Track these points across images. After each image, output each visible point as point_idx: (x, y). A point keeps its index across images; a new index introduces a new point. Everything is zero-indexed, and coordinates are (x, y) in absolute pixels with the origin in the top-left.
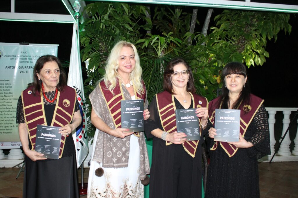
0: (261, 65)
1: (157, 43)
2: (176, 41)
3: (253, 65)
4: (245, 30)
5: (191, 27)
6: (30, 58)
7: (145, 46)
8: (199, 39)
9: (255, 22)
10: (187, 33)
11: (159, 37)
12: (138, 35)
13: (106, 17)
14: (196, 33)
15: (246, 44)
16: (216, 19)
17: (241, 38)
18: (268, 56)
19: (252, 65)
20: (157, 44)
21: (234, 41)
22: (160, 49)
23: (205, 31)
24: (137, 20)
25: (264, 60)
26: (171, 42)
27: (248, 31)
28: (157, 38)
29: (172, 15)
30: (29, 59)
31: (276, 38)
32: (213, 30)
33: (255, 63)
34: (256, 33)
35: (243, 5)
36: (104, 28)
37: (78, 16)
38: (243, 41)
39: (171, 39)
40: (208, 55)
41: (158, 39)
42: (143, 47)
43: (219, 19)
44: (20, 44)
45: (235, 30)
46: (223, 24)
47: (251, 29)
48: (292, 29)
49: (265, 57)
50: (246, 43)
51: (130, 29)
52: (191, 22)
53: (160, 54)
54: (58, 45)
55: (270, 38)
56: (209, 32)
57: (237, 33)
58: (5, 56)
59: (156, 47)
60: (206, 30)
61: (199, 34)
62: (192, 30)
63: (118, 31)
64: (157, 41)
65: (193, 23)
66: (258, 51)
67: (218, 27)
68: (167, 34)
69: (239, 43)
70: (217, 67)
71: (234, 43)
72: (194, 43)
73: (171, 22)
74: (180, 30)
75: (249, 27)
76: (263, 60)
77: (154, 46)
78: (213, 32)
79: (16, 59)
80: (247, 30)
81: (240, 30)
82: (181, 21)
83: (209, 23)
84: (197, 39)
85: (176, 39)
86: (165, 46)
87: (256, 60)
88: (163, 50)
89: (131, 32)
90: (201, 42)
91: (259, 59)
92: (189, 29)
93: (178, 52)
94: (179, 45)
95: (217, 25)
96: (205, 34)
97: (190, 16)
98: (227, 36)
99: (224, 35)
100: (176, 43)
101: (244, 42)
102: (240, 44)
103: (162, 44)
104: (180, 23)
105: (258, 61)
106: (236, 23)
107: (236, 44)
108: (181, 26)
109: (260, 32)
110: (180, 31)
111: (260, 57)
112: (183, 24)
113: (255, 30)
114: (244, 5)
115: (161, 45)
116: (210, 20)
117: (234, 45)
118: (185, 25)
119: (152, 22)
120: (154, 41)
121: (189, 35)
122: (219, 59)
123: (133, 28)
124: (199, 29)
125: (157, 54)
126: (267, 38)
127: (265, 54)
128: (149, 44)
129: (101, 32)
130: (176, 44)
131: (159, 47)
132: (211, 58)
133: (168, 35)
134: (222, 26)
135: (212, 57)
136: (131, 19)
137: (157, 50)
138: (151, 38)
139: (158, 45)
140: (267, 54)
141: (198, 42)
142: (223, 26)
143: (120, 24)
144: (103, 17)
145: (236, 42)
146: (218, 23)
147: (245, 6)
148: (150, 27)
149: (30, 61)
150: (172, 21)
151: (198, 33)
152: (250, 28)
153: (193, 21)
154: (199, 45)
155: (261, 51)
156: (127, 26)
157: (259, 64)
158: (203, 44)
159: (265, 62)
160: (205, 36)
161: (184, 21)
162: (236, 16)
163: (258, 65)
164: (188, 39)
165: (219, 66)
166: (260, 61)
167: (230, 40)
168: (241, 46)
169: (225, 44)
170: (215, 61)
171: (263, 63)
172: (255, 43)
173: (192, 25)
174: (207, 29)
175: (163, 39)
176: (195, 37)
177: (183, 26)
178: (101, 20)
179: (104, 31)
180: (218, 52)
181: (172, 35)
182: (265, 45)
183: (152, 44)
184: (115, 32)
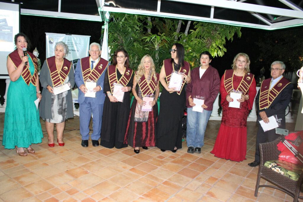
0: (222, 56)
1: (155, 39)
3: (217, 56)
4: (213, 33)
6: (72, 44)
7: (147, 41)
8: (182, 37)
10: (175, 33)
11: (156, 36)
12: (142, 31)
13: (123, 20)
14: (180, 33)
16: (194, 24)
17: (209, 38)
18: (226, 51)
19: (216, 56)
20: (154, 40)
23: (186, 32)
24: (142, 22)
25: (223, 54)
26: (164, 39)
28: (155, 36)
30: (71, 45)
31: (232, 39)
32: (192, 32)
33: (217, 55)
35: (208, 20)
36: (122, 27)
37: (108, 21)
38: (211, 40)
40: (187, 48)
41: (156, 37)
42: (146, 41)
44: (66, 35)
45: (206, 33)
46: (198, 28)
47: (216, 33)
49: (224, 52)
51: (138, 28)
52: (178, 24)
53: (156, 46)
54: (90, 36)
55: (229, 39)
56: (189, 33)
57: (207, 35)
59: (154, 42)
63: (130, 30)
64: (155, 38)
65: (179, 25)
66: (221, 47)
67: (195, 30)
68: (161, 34)
69: (208, 41)
70: (192, 56)
72: (179, 39)
75: (215, 31)
77: (153, 41)
78: (192, 33)
81: (209, 33)
82: (172, 22)
83: (189, 27)
84: (181, 36)
85: (167, 38)
86: (160, 42)
87: (219, 53)
88: (158, 44)
89: (137, 30)
90: (183, 39)
93: (168, 46)
94: (168, 42)
95: (195, 28)
96: (186, 34)
99: (199, 36)
100: (167, 40)
101: (212, 41)
104: (171, 23)
105: (220, 53)
106: (206, 29)
107: (206, 41)
108: (171, 26)
109: (221, 35)
110: (170, 29)
111: (221, 51)
113: (219, 34)
115: (157, 41)
116: (190, 25)
117: (204, 42)
118: (174, 25)
120: (153, 38)
121: (176, 34)
122: (194, 51)
125: (154, 47)
126: (226, 38)
128: (150, 40)
129: (120, 30)
131: (156, 42)
134: (197, 30)
135: (190, 49)
136: (138, 21)
137: (154, 44)
138: (151, 36)
140: (225, 50)
141: (181, 39)
143: (132, 25)
144: (121, 20)
145: (206, 40)
146: (195, 27)
147: (210, 20)
149: (72, 46)
151: (182, 33)
154: (182, 41)
156: (136, 27)
157: (220, 56)
158: (184, 41)
160: (186, 35)
163: (219, 56)
164: (175, 36)
165: (194, 55)
166: (221, 54)
167: (202, 39)
168: (209, 43)
169: (199, 41)
170: (191, 52)
171: (223, 55)
172: (218, 42)
173: (179, 26)
174: (188, 30)
176: (180, 36)
177: (173, 26)
178: (120, 22)
179: (121, 30)
180: (193, 47)
181: (164, 35)
182: (225, 44)
183: (152, 40)
184: (128, 30)
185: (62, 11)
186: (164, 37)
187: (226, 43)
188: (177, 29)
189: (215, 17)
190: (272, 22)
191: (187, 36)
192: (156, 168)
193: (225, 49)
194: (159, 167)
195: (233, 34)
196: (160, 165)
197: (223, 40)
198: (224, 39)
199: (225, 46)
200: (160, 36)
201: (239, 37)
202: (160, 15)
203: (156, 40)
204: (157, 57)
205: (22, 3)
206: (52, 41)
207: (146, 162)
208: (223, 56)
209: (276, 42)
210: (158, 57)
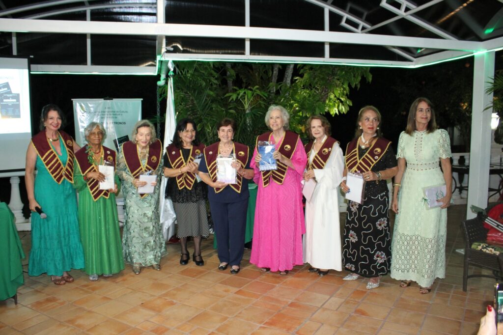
0: (345, 113)
1: (244, 96)
2: (262, 94)
3: (338, 113)
4: (328, 79)
5: (274, 75)
6: (115, 113)
7: (233, 99)
8: (283, 88)
10: (270, 83)
11: (246, 91)
13: (192, 71)
14: (279, 83)
16: (299, 67)
17: (324, 87)
18: (351, 105)
19: (336, 114)
20: (243, 98)
21: (318, 90)
22: (247, 102)
23: (288, 80)
25: (348, 109)
26: (258, 95)
27: (330, 80)
28: (243, 92)
30: (114, 115)
31: (359, 86)
32: (296, 80)
33: (339, 111)
37: (171, 74)
38: (327, 90)
40: (291, 106)
41: (245, 93)
44: (104, 100)
45: (318, 80)
46: (306, 74)
47: (334, 78)
48: (373, 78)
49: (349, 106)
50: (329, 91)
51: (216, 82)
52: (274, 70)
53: (246, 106)
54: (142, 99)
55: (353, 86)
56: (293, 81)
57: (321, 82)
59: (243, 100)
61: (283, 84)
63: (204, 84)
65: (276, 70)
66: (342, 99)
67: (302, 76)
68: (253, 87)
69: (322, 92)
70: (302, 117)
71: (317, 92)
72: (278, 93)
74: (262, 76)
75: (331, 76)
77: (241, 100)
78: (297, 82)
81: (323, 79)
83: (292, 72)
84: (281, 88)
85: (262, 92)
86: (252, 99)
87: (340, 108)
88: (250, 103)
90: (286, 92)
91: (343, 107)
92: (271, 75)
93: (264, 104)
95: (300, 73)
96: (289, 83)
98: (310, 85)
99: (308, 84)
100: (262, 96)
102: (324, 92)
103: (248, 97)
105: (342, 109)
106: (319, 73)
110: (262, 79)
111: (343, 105)
112: (264, 70)
113: (338, 79)
114: (324, 61)
116: (293, 70)
117: (318, 94)
118: (266, 71)
120: (241, 94)
121: (272, 85)
122: (303, 109)
125: (244, 107)
126: (350, 86)
127: (348, 103)
128: (237, 97)
129: (188, 87)
132: (295, 108)
134: (304, 76)
135: (297, 107)
137: (244, 103)
138: (238, 92)
139: (245, 98)
140: (350, 103)
141: (282, 92)
142: (306, 76)
143: (206, 77)
144: (188, 71)
145: (320, 91)
146: (302, 72)
148: (234, 78)
151: (281, 83)
153: (276, 68)
154: (283, 95)
155: (344, 99)
156: (212, 79)
158: (287, 94)
160: (289, 85)
163: (342, 113)
164: (271, 89)
165: (304, 115)
166: (344, 109)
167: (314, 89)
168: (325, 95)
169: (308, 93)
170: (299, 111)
171: (347, 111)
172: (338, 92)
173: (275, 72)
174: (290, 78)
175: (249, 93)
176: (279, 86)
177: (264, 72)
179: (191, 86)
180: (302, 102)
181: (257, 89)
182: (348, 93)
183: (239, 97)
184: (202, 85)
186: (258, 92)
187: (350, 92)
188: (273, 78)
189: (331, 56)
190: (416, 56)
191: (290, 87)
192: (273, 287)
194: (277, 285)
195: (360, 78)
196: (278, 283)
197: (344, 89)
198: (346, 86)
199: (349, 97)
200: (251, 90)
201: (369, 82)
202: (250, 59)
203: (246, 97)
205: (32, 57)
207: (255, 280)
208: (348, 112)
209: (424, 83)
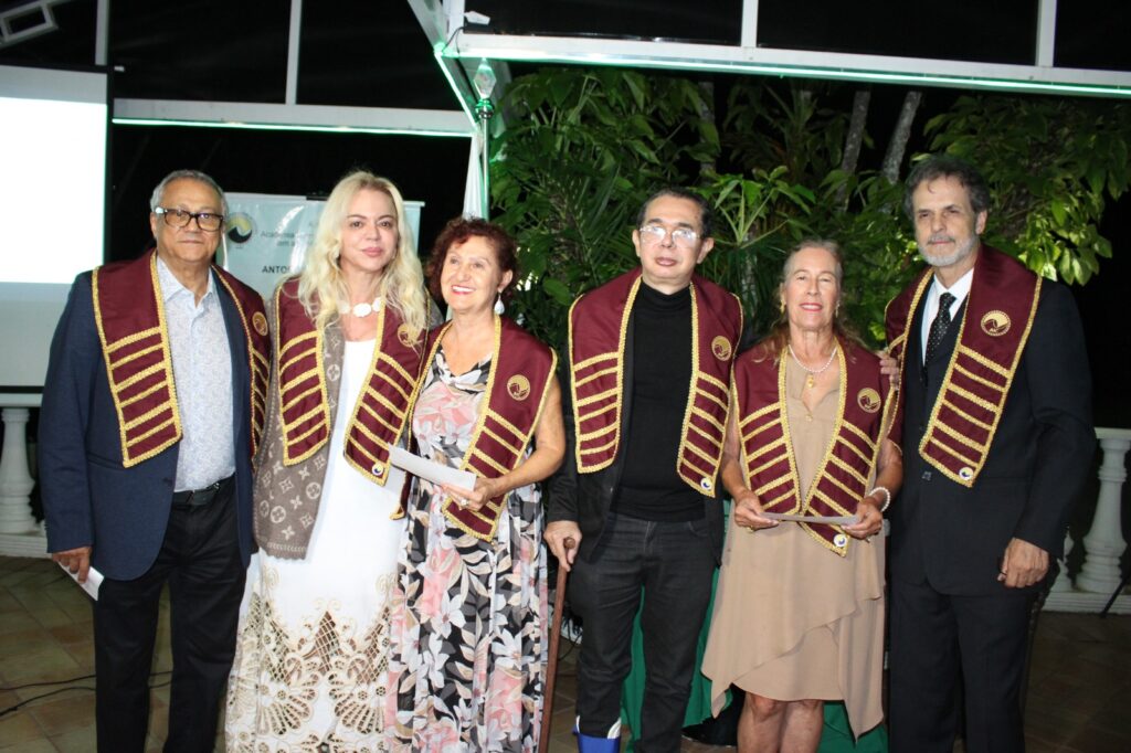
1: (736, 200)
2: (796, 194)
4: (1030, 166)
5: (847, 155)
8: (872, 191)
9: (1065, 139)
10: (834, 174)
11: (743, 183)
12: (672, 176)
13: (573, 116)
14: (862, 173)
15: (1032, 210)
16: (931, 130)
17: (1015, 192)
18: (1109, 255)
20: (733, 205)
22: (746, 221)
23: (893, 166)
24: (671, 129)
25: (1093, 267)
26: (782, 197)
27: (1038, 169)
28: (734, 183)
29: (783, 115)
33: (1059, 274)
34: (1070, 176)
35: (1027, 78)
36: (566, 150)
37: (485, 110)
38: (1022, 203)
39: (780, 189)
41: (738, 189)
43: (942, 129)
44: (308, 199)
45: (994, 166)
46: (955, 144)
47: (1050, 163)
49: (1098, 257)
50: (1030, 207)
51: (650, 155)
52: (849, 140)
53: (742, 235)
54: (423, 204)
55: (1115, 194)
57: (1002, 173)
58: (263, 234)
59: (730, 213)
60: (895, 163)
61: (874, 178)
62: (848, 164)
63: (610, 163)
64: (735, 195)
65: (852, 142)
66: (1074, 238)
68: (769, 174)
69: (1005, 209)
72: (855, 206)
73: (780, 138)
74: (809, 164)
75: (1042, 156)
76: (1090, 267)
77: (724, 212)
79: (293, 244)
80: (1035, 165)
81: (1011, 163)
82: (813, 136)
83: (906, 140)
84: (865, 191)
85: (798, 187)
86: (760, 211)
87: (1065, 266)
88: (753, 225)
89: (651, 166)
90: (880, 202)
91: (1076, 264)
92: (839, 161)
93: (804, 233)
94: (805, 208)
95: (934, 146)
96: (893, 176)
97: (842, 122)
100: (798, 201)
101: (1026, 205)
102: (1011, 210)
103: (750, 203)
104: (808, 143)
105: (1072, 268)
106: (1001, 141)
108: (814, 153)
109: (1083, 172)
111: (1078, 255)
112: (819, 147)
113: (1064, 166)
114: (1031, 77)
115: (747, 208)
116: (909, 132)
119: (721, 137)
120: (724, 193)
121: (839, 179)
123: (657, 155)
124: (871, 160)
125: (733, 238)
126: (1105, 194)
127: (1096, 247)
129: (556, 164)
130: (798, 207)
131: (742, 214)
132: (910, 256)
133: (772, 174)
134: (950, 149)
136: (651, 125)
137: (733, 225)
138: (715, 185)
139: (737, 209)
140: (1102, 247)
141: (867, 202)
142: (953, 151)
143: (618, 141)
144: (565, 117)
145: (997, 205)
146: (938, 140)
147: (1035, 79)
148: (713, 151)
150: (782, 135)
151: (869, 171)
152: (1046, 158)
153: (855, 136)
154: (870, 211)
155: (1083, 236)
156: (640, 148)
157: (1075, 281)
158: (886, 210)
159: (1097, 272)
160: (892, 182)
161: (823, 136)
162: (1000, 119)
163: (1070, 282)
164: (836, 191)
166: (1076, 269)
168: (1014, 220)
171: (1089, 276)
172: (1063, 210)
173: (850, 147)
174: (900, 159)
175: (754, 189)
177: (819, 153)
178: (559, 127)
181: (784, 177)
182: (1100, 217)
183: (718, 202)
184: (601, 163)
185: (304, 98)
186: (783, 187)
187: (1106, 211)
188: (844, 162)
191: (897, 189)
193: (1100, 247)
199: (1102, 228)
200: (759, 179)
202: (756, 60)
203: (742, 205)
204: (749, 291)
205: (120, 69)
206: (242, 231)
208: (1094, 280)
210: (754, 293)
